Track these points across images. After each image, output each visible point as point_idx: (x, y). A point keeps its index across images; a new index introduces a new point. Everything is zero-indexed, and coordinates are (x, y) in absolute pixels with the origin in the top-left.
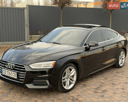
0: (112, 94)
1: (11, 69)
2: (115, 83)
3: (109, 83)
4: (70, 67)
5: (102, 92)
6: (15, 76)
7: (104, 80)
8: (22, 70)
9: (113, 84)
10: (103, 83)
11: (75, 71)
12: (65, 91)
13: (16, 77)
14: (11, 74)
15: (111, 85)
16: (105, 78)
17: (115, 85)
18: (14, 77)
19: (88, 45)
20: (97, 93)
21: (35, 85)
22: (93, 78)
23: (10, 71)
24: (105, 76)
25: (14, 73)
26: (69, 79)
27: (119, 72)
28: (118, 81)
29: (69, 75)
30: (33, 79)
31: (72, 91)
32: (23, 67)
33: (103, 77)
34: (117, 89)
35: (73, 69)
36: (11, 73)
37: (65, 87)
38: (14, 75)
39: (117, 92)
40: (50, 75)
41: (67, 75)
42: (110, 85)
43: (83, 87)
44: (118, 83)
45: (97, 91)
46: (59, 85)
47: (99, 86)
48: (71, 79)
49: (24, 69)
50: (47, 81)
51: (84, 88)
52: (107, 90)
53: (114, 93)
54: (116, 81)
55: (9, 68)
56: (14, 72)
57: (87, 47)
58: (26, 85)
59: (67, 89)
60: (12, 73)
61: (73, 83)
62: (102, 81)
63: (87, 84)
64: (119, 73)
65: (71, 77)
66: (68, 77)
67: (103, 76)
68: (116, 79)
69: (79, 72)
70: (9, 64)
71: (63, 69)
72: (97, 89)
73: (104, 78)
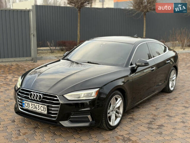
0: (172, 129)
1: (37, 101)
2: (170, 114)
3: (163, 115)
4: (116, 96)
5: (158, 128)
6: (45, 110)
7: (154, 110)
8: (54, 102)
9: (168, 116)
10: (155, 116)
11: (121, 101)
12: (110, 128)
13: (46, 112)
14: (38, 108)
15: (167, 117)
16: (156, 108)
17: (171, 117)
18: (43, 111)
19: (136, 64)
20: (152, 129)
21: (72, 122)
22: (140, 108)
23: (36, 104)
24: (155, 105)
25: (43, 106)
26: (114, 112)
27: (171, 98)
28: (174, 112)
29: (115, 107)
30: (70, 114)
31: (119, 127)
32: (55, 99)
33: (153, 106)
34: (176, 122)
35: (119, 98)
36: (37, 106)
37: (111, 123)
38: (42, 109)
39: (177, 127)
40: (93, 108)
41: (113, 107)
42: (165, 117)
43: (131, 121)
44: (175, 115)
45: (150, 126)
46: (104, 121)
47: (151, 120)
48: (116, 112)
49: (58, 100)
50: (89, 116)
51: (133, 123)
52: (164, 125)
53: (174, 129)
54: (171, 112)
55: (34, 100)
56: (42, 104)
57: (134, 67)
58: (60, 122)
59: (113, 125)
60: (40, 107)
61: (119, 117)
62: (154, 112)
63: (134, 117)
64: (171, 100)
65: (116, 108)
66: (114, 109)
67: (152, 104)
68: (170, 109)
69: (126, 101)
70: (34, 94)
71: (108, 100)
72: (150, 123)
73: (154, 108)
